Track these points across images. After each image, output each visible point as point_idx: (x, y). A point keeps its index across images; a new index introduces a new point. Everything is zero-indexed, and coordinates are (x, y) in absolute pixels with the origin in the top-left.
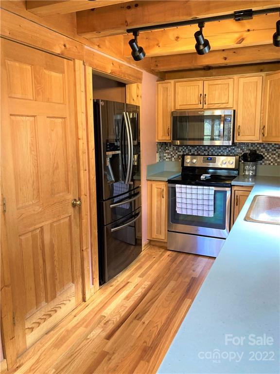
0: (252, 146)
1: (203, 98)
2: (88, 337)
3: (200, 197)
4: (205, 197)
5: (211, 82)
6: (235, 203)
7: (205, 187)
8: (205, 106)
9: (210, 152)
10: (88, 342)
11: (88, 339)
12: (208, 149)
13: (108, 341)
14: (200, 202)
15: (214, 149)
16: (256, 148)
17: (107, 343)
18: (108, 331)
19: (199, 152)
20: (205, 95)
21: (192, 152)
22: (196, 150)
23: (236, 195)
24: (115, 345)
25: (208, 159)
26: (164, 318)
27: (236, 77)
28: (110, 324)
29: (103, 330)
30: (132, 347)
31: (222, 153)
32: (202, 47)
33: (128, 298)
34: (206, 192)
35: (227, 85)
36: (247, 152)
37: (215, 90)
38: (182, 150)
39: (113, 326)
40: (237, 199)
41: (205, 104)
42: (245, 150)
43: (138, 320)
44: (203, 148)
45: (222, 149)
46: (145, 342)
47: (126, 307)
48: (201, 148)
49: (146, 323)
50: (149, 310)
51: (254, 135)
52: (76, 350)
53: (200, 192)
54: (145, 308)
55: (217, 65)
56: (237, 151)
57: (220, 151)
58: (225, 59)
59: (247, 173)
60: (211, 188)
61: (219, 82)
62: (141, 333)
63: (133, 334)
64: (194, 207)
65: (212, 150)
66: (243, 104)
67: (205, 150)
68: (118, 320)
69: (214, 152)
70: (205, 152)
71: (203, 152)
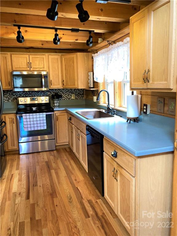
0: (55, 91)
1: (29, 64)
2: (16, 203)
3: (38, 119)
4: (41, 119)
5: (33, 56)
6: (56, 119)
7: (40, 114)
8: (31, 69)
9: (33, 95)
10: (19, 205)
11: (17, 204)
12: (32, 93)
13: (29, 200)
14: (39, 122)
15: (35, 93)
16: (57, 92)
17: (30, 201)
18: (25, 197)
19: (27, 95)
20: (31, 63)
21: (22, 96)
22: (24, 94)
23: (56, 115)
24: (35, 199)
25: (33, 99)
26: (48, 180)
27: (47, 54)
28: (22, 193)
29: (21, 198)
30: (44, 196)
31: (40, 95)
32: (57, 41)
33: (20, 180)
34: (41, 116)
35: (43, 58)
36: (53, 94)
37: (36, 61)
38: (15, 94)
39: (25, 193)
40: (57, 117)
41: (31, 68)
42: (52, 93)
43: (36, 186)
44: (29, 93)
45: (40, 93)
46: (48, 192)
47: (24, 184)
48: (28, 93)
49: (41, 185)
50: (37, 181)
51: (59, 85)
52: (15, 210)
53: (38, 116)
54: (34, 181)
55: (37, 48)
56: (48, 94)
57: (39, 94)
58: (42, 45)
59: (56, 105)
60: (44, 113)
61: (38, 56)
62: (43, 190)
63: (39, 192)
64: (35, 125)
65: (34, 94)
66: (52, 69)
67: (30, 94)
68: (25, 190)
69: (35, 95)
70: (30, 95)
71: (29, 95)
